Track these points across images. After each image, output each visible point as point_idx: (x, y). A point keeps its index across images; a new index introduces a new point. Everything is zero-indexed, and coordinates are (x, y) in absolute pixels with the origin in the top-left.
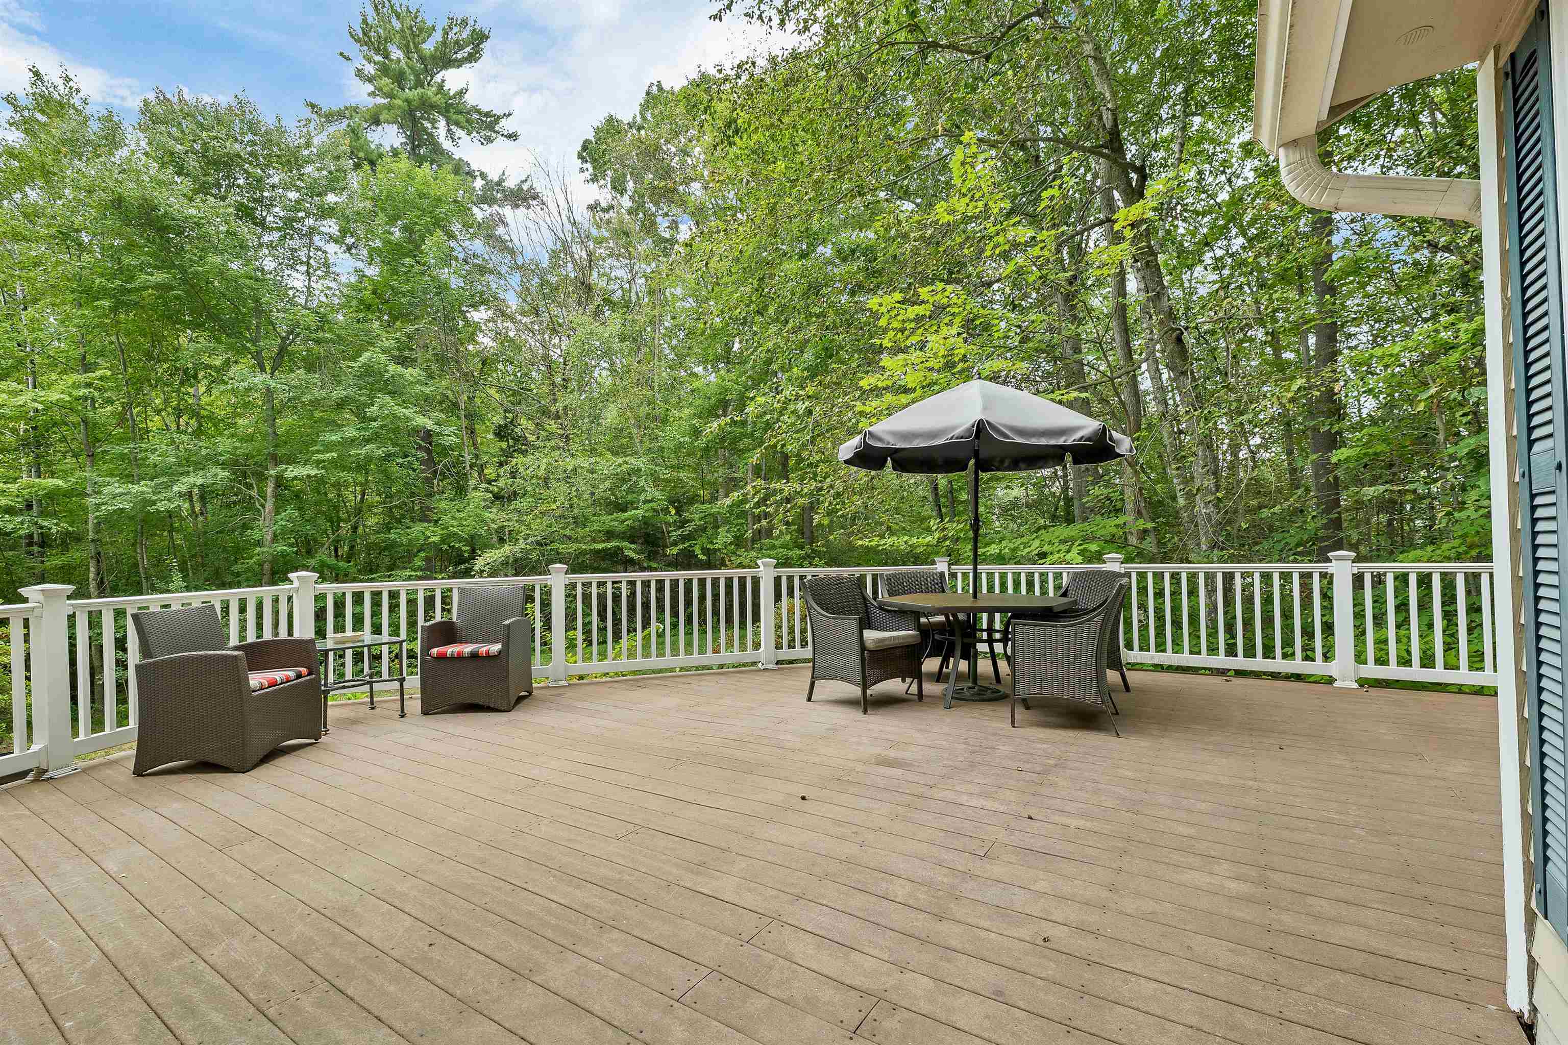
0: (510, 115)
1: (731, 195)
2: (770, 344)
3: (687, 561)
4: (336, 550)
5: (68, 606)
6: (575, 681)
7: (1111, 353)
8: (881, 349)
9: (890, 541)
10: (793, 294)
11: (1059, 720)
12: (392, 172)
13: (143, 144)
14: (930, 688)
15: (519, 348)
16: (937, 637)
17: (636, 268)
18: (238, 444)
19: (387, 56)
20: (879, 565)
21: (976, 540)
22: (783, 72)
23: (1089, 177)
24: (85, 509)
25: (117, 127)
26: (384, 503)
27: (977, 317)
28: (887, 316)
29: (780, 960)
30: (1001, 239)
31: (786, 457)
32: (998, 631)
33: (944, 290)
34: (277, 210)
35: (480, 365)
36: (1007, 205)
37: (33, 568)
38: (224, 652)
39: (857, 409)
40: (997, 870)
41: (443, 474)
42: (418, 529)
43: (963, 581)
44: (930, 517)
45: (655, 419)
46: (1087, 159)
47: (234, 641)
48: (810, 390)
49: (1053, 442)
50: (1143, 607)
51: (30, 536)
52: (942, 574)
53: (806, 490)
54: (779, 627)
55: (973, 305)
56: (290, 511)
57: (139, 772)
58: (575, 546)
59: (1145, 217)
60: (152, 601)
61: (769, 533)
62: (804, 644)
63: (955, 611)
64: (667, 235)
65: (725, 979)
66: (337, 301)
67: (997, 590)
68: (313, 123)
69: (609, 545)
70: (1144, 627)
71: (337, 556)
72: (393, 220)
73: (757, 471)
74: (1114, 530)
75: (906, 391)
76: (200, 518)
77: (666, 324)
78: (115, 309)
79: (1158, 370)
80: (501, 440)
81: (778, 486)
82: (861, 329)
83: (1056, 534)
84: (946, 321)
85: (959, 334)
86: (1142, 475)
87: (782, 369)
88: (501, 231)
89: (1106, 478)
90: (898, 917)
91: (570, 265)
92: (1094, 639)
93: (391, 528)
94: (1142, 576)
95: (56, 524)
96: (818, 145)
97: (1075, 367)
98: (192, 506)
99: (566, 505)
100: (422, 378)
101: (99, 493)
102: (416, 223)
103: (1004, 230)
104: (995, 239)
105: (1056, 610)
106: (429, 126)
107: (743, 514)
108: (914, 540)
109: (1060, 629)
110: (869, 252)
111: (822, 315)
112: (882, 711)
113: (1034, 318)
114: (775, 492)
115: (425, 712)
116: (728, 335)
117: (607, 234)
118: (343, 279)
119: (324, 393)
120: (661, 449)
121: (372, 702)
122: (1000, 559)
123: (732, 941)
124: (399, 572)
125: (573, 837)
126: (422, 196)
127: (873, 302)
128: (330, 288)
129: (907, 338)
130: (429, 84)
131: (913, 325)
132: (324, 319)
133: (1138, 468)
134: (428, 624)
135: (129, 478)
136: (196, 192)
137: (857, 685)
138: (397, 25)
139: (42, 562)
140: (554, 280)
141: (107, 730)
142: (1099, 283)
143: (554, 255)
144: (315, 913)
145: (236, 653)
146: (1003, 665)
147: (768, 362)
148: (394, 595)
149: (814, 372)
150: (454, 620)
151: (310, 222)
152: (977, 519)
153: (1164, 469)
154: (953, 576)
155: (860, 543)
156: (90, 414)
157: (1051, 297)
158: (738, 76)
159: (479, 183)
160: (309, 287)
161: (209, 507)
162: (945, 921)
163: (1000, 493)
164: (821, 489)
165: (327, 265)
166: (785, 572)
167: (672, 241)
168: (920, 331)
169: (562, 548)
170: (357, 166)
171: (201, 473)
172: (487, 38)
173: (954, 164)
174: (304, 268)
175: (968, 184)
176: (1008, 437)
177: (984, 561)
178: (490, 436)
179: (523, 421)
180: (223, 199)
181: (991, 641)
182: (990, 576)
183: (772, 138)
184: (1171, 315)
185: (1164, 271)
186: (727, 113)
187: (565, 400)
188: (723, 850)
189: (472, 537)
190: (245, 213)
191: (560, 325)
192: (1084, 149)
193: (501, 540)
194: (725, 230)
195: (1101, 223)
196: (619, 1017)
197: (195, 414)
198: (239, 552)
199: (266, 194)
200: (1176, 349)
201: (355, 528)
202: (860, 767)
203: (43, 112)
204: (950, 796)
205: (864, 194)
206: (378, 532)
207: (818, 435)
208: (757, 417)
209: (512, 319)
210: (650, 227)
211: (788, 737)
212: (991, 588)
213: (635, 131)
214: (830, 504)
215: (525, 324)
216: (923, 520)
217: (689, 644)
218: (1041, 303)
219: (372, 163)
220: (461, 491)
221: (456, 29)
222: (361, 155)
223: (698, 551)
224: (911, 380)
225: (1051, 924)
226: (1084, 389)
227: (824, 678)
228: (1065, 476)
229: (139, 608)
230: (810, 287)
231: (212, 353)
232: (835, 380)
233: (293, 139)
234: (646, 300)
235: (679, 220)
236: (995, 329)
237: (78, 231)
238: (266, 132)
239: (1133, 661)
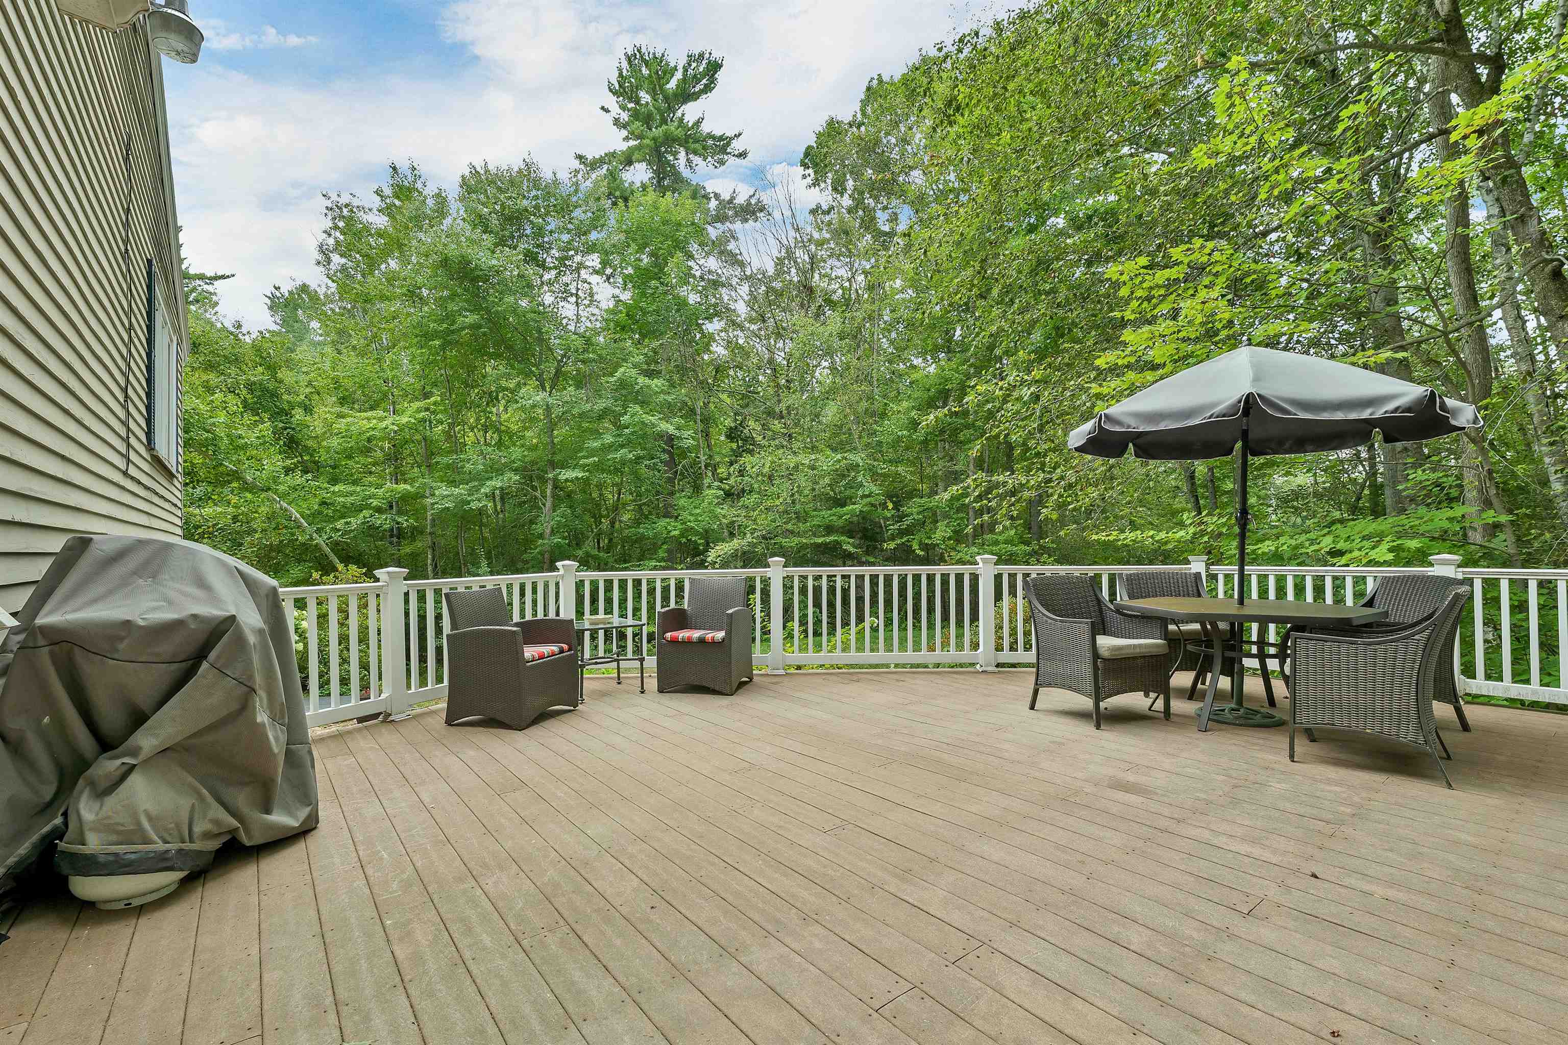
0: (740, 135)
1: (952, 177)
2: (994, 329)
3: (904, 556)
4: (598, 543)
5: (404, 586)
6: (792, 671)
7: (1444, 301)
8: (1123, 323)
9: (1132, 536)
10: (1020, 272)
11: (1357, 759)
12: (641, 205)
13: (462, 212)
14: (1179, 706)
15: (747, 355)
16: (1190, 647)
17: (856, 265)
18: (526, 453)
19: (637, 102)
20: (1119, 564)
21: (1243, 536)
22: (1009, 35)
23: (1412, 83)
24: (424, 508)
25: (445, 199)
26: (635, 501)
27: (1247, 274)
28: (1129, 284)
29: (989, 991)
30: (1281, 177)
31: (1010, 447)
32: (1272, 645)
33: (1203, 247)
34: (554, 251)
35: (714, 373)
36: (1290, 135)
37: (393, 554)
38: (506, 628)
39: (1093, 391)
40: (1268, 934)
41: (682, 474)
42: (662, 522)
43: (1225, 584)
44: (1183, 510)
45: (873, 414)
46: (1409, 61)
47: (516, 618)
48: (1037, 374)
49: (1353, 416)
50: (1492, 623)
51: (392, 530)
52: (1198, 576)
53: (1032, 482)
54: (999, 627)
55: (1244, 260)
56: (563, 509)
57: (449, 722)
58: (796, 540)
59: (1500, 117)
60: (461, 583)
61: (991, 527)
62: (1028, 648)
63: (1214, 619)
64: (886, 228)
65: (927, 999)
66: (598, 325)
67: (1272, 595)
68: (581, 172)
69: (828, 539)
70: (1493, 649)
71: (599, 548)
72: (641, 249)
73: (980, 464)
74: (1446, 525)
75: (1154, 367)
76: (501, 516)
77: (886, 318)
78: (443, 347)
79: (1519, 316)
80: (732, 442)
81: (1001, 478)
82: (1099, 302)
83: (1357, 529)
84: (1206, 281)
85: (1223, 296)
86: (1492, 453)
87: (1007, 353)
88: (731, 246)
89: (1435, 458)
90: (1130, 968)
91: (793, 270)
92: (1414, 661)
93: (641, 523)
94: (1491, 585)
95: (407, 521)
96: (1049, 107)
97: (1388, 323)
98: (495, 506)
99: (789, 501)
100: (665, 388)
101: (433, 495)
102: (660, 248)
103: (1286, 166)
104: (1273, 178)
105: (1355, 623)
106: (671, 158)
107: (964, 508)
108: (1162, 535)
109: (1362, 647)
110: (1110, 215)
111: (1053, 291)
112: (1119, 727)
113: (1327, 266)
114: (997, 485)
115: (661, 690)
116: (948, 323)
117: (828, 236)
118: (604, 305)
119: (588, 407)
120: (880, 443)
121: (619, 678)
122: (1277, 558)
123: (937, 958)
124: (646, 562)
125: (782, 823)
126: (665, 222)
127: (1112, 271)
128: (593, 315)
129: (1155, 307)
130: (672, 120)
131: (1162, 292)
132: (588, 342)
133: (1486, 445)
134: (663, 610)
135: (453, 483)
136: (496, 245)
137: (1089, 696)
138: (645, 71)
139: (399, 550)
140: (777, 285)
141: (429, 687)
142: (1427, 214)
143: (780, 262)
144: (563, 862)
145: (515, 629)
146: (1279, 688)
147: (991, 348)
148: (637, 583)
149: (1041, 354)
150: (686, 607)
151: (578, 258)
152: (1244, 511)
153: (1528, 445)
154: (1213, 577)
155: (1095, 537)
156: (428, 433)
157: (1353, 240)
158: (960, 51)
159: (713, 204)
160: (578, 315)
161: (507, 506)
162: (1193, 984)
163: (1279, 480)
164: (1050, 480)
165: (591, 295)
166: (1006, 569)
167: (892, 234)
168: (1173, 296)
169: (785, 541)
170: (615, 204)
171: (501, 477)
172: (721, 66)
173: (1218, 98)
174: (573, 299)
175: (1236, 118)
176: (1289, 413)
177: (1254, 562)
178: (723, 438)
179: (751, 423)
180: (515, 248)
181: (1262, 656)
182: (1262, 579)
183: (997, 109)
184: (1543, 241)
185: (1531, 188)
186: (947, 92)
187: (790, 400)
188: (932, 860)
189: (706, 531)
190: (531, 257)
191: (784, 329)
192: (1406, 48)
193: (732, 535)
194: (945, 214)
195: (1430, 138)
196: (817, 1016)
197: (498, 430)
198: (528, 543)
199: (546, 239)
200: (1552, 286)
201: (613, 524)
202: (1089, 789)
203: (398, 198)
204: (1206, 835)
205: (1104, 152)
206: (630, 527)
207: (1048, 422)
208: (978, 405)
209: (741, 327)
210: (869, 223)
211: (1006, 746)
212: (1263, 593)
213: (855, 129)
214: (1061, 496)
215: (753, 332)
216: (1175, 513)
217: (903, 641)
218: (1337, 250)
219: (626, 200)
220: (697, 489)
221: (694, 65)
222: (618, 194)
223: (915, 546)
224: (1157, 354)
225: (1343, 1015)
226: (1403, 348)
227: (1049, 685)
228: (1372, 458)
229: (451, 589)
230: (1039, 262)
231: (508, 376)
232: (1067, 360)
233: (566, 187)
234: (866, 296)
235: (898, 211)
236: (1271, 285)
237: (420, 288)
238: (545, 186)
239: (1474, 691)
